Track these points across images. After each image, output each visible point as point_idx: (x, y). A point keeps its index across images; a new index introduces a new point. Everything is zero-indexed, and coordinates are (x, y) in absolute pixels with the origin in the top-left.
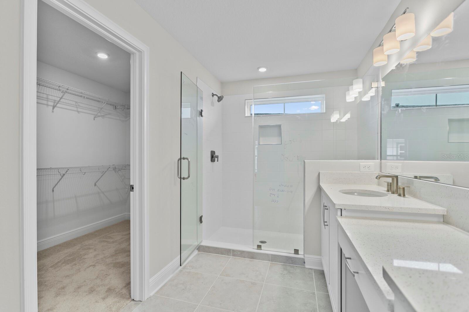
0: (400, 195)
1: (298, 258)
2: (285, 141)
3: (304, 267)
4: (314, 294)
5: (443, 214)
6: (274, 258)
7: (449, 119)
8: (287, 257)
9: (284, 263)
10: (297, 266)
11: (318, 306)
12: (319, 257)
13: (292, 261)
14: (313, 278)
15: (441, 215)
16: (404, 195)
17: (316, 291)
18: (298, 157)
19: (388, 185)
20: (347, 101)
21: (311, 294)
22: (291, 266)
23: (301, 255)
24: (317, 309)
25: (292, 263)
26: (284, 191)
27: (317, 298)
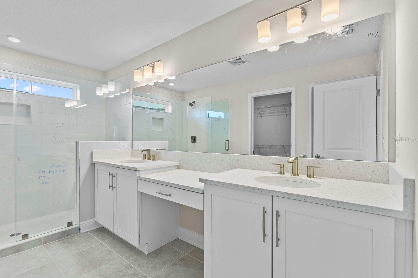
0: (153, 160)
1: (73, 229)
2: (57, 124)
3: (80, 234)
4: (102, 244)
5: (176, 165)
6: (47, 240)
7: (152, 118)
8: (62, 232)
9: (58, 239)
10: (72, 236)
11: (110, 248)
12: (93, 220)
13: (67, 234)
14: (93, 237)
15: (175, 166)
16: (155, 160)
17: (101, 242)
18: (70, 139)
19: (144, 155)
20: (97, 95)
21: (100, 245)
22: (66, 238)
23: (75, 225)
24: (111, 250)
25: (68, 236)
26: (56, 171)
27: (106, 245)
